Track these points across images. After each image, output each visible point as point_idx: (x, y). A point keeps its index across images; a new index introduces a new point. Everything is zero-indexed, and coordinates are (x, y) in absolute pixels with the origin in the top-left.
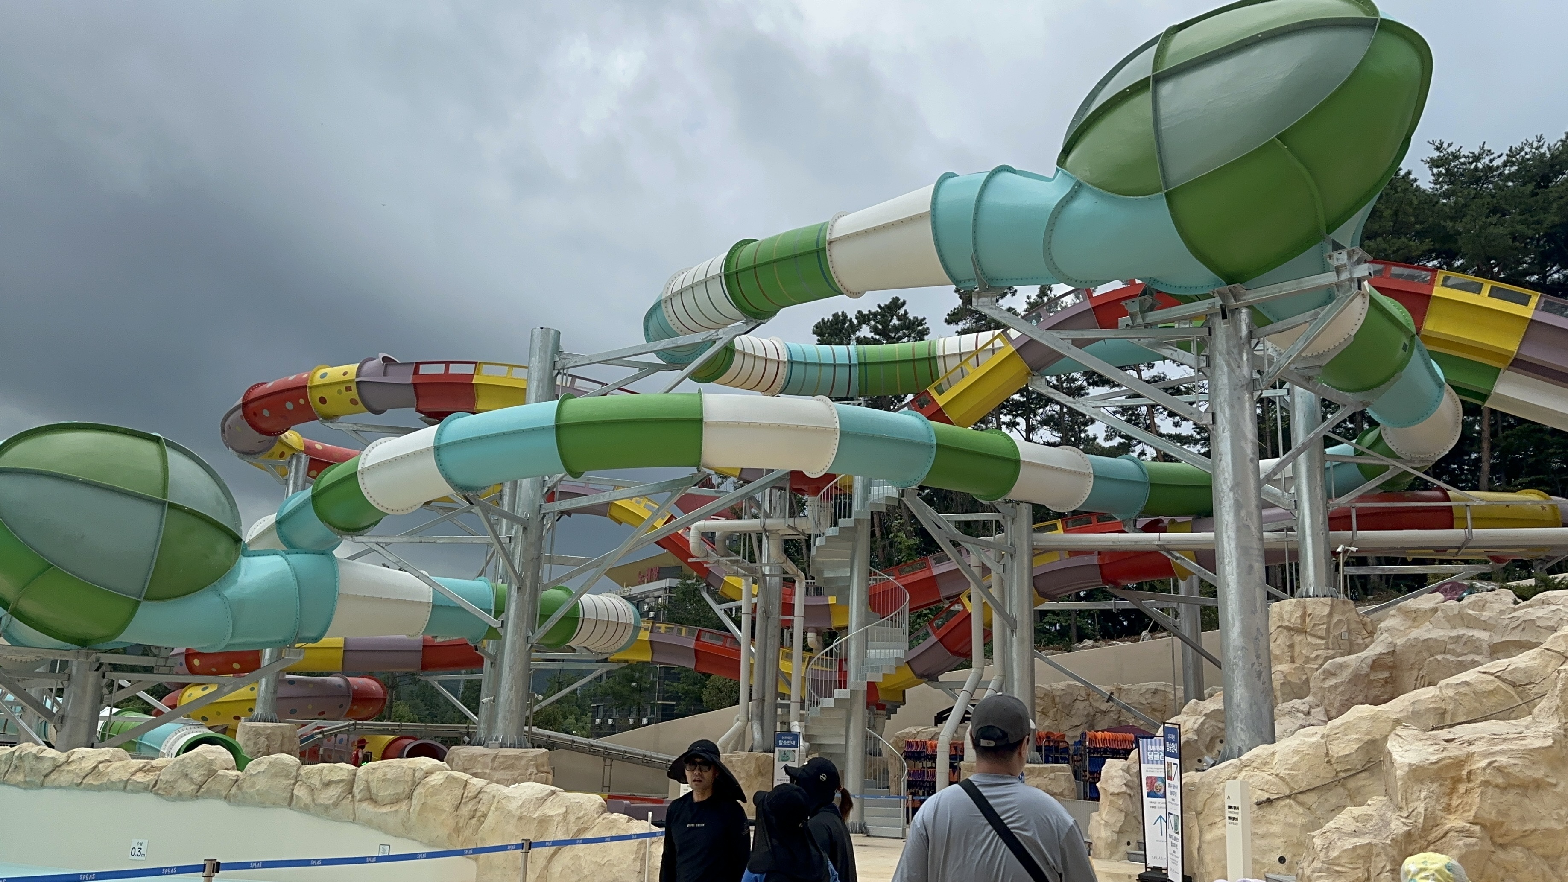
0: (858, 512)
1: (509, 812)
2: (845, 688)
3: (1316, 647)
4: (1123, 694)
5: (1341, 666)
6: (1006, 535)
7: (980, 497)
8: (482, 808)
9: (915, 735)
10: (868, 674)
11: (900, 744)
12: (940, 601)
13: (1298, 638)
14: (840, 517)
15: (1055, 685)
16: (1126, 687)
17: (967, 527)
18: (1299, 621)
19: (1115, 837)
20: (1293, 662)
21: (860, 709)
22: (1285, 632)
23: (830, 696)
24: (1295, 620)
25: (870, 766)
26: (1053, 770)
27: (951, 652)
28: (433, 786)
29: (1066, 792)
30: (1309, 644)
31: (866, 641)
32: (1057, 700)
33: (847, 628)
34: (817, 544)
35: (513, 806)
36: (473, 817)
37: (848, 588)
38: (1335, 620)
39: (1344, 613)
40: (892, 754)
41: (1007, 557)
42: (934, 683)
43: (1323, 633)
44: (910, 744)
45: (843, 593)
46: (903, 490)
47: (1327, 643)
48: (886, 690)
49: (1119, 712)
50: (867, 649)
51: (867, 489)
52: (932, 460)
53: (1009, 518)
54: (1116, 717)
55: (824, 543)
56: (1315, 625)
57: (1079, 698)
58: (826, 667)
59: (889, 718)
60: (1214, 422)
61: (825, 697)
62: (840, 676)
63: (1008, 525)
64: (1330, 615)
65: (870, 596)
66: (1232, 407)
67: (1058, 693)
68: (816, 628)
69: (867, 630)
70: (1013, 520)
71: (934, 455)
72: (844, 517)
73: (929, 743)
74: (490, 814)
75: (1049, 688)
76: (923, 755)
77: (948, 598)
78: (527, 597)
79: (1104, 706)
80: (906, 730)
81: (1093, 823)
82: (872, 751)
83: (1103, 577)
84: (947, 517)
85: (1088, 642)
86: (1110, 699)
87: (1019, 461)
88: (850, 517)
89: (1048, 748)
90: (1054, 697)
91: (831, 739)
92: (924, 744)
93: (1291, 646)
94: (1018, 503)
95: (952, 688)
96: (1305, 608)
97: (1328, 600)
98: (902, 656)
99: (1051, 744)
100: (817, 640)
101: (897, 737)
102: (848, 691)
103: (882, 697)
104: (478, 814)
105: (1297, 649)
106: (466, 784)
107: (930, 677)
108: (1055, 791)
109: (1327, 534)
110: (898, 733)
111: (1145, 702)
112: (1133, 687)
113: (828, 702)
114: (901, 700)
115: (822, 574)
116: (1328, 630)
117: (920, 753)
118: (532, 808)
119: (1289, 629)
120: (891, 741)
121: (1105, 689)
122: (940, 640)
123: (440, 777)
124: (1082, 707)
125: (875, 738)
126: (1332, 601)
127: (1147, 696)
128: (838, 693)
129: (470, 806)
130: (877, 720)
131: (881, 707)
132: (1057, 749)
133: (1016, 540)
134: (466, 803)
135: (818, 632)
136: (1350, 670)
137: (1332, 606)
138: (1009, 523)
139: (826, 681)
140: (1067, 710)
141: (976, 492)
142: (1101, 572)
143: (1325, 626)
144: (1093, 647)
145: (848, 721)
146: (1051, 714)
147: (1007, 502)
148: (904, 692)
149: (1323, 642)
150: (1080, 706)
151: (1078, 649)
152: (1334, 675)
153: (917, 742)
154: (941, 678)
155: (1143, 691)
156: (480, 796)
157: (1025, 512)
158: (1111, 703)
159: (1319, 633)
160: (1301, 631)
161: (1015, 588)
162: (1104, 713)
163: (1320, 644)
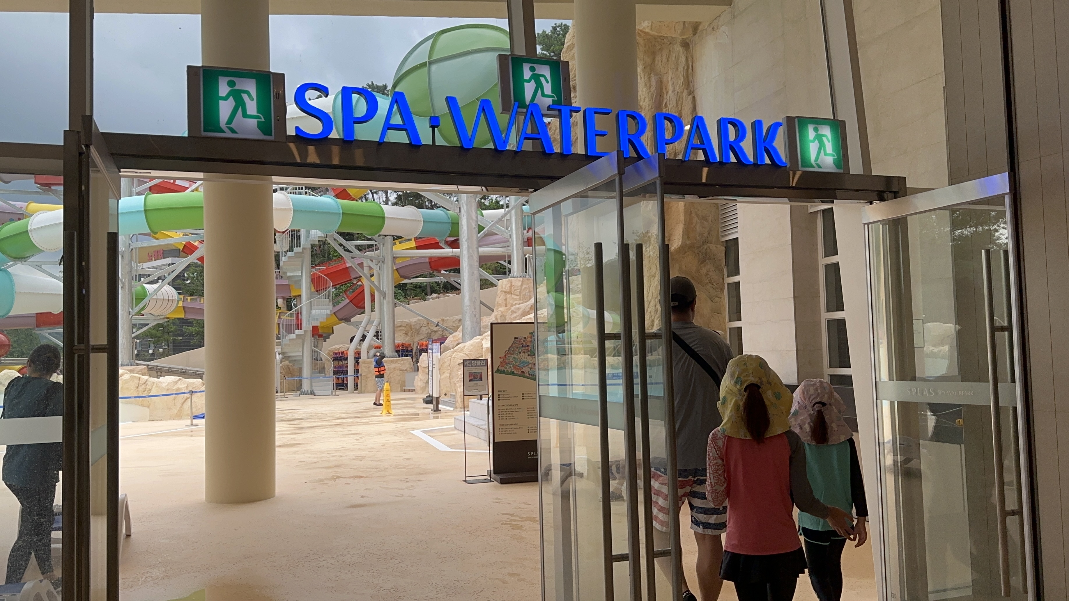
0: (304, 245)
1: (162, 388)
2: (301, 329)
3: (515, 300)
4: (444, 322)
5: (518, 309)
6: (380, 252)
7: (366, 234)
8: (148, 387)
9: (339, 349)
10: (313, 322)
11: (331, 354)
12: (351, 280)
13: (508, 296)
14: (294, 247)
15: (411, 320)
16: (446, 318)
17: (359, 248)
18: (509, 288)
19: (424, 385)
20: (506, 306)
21: (309, 339)
22: (504, 293)
23: (294, 334)
24: (507, 289)
25: (315, 366)
26: (402, 360)
27: (356, 307)
28: (125, 380)
29: (408, 369)
30: (513, 298)
31: (311, 306)
32: (413, 327)
33: (300, 296)
34: (283, 260)
35: (164, 385)
36: (145, 391)
37: (301, 280)
38: (523, 288)
39: (528, 284)
40: (327, 359)
41: (381, 262)
42: (349, 323)
43: (518, 293)
44: (336, 353)
45: (298, 282)
46: (326, 235)
47: (520, 298)
48: (323, 327)
49: (443, 331)
50: (311, 310)
51: (308, 232)
52: (340, 221)
53: (381, 244)
54: (441, 334)
55: (287, 260)
56: (515, 290)
57: (423, 325)
58: (291, 317)
59: (325, 341)
60: (460, 211)
61: (291, 334)
62: (298, 321)
63: (381, 247)
64: (522, 285)
65: (312, 279)
66: (467, 205)
67: (413, 324)
68: (282, 297)
69: (311, 301)
70: (383, 244)
71: (341, 218)
72: (297, 247)
73: (345, 352)
74: (153, 389)
75: (409, 322)
76: (342, 358)
77: (355, 278)
78: (127, 291)
79: (435, 329)
80: (334, 347)
81: (416, 380)
82: (316, 358)
83: (431, 267)
84: (350, 243)
85: (434, 295)
86: (437, 325)
87: (385, 217)
88: (300, 246)
89: (403, 351)
90: (411, 325)
91: (295, 353)
92: (343, 353)
93: (506, 300)
94: (386, 236)
95: (357, 325)
96: (511, 283)
97: (521, 279)
98: (329, 313)
99: (404, 348)
100: (283, 303)
101: (329, 350)
102: (302, 330)
103: (321, 331)
104: (147, 390)
105: (508, 300)
106: (140, 378)
107: (347, 320)
108: (403, 369)
109: (523, 248)
110: (330, 349)
111: (455, 325)
112: (450, 319)
113: (293, 336)
114: (331, 332)
115: (287, 274)
116: (520, 292)
117: (340, 357)
118: (172, 385)
119: (505, 292)
120: (326, 353)
121: (436, 321)
122: (351, 301)
123: (128, 376)
124: (425, 330)
125: (317, 351)
126: (523, 279)
127: (456, 322)
128: (297, 332)
129: (143, 387)
130: (319, 342)
131: (320, 336)
132: (407, 351)
133: (385, 254)
134: (141, 386)
135: (284, 298)
136: (521, 310)
137: (523, 281)
138: (382, 246)
139: (291, 324)
140: (418, 332)
141: (364, 233)
142: (430, 266)
143: (519, 290)
144: (436, 298)
145: (303, 345)
146: (409, 334)
147: (380, 236)
148: (333, 328)
149: (518, 297)
150: (424, 330)
151: (429, 299)
152: (515, 312)
153: (339, 352)
154: (352, 320)
155: (454, 320)
156: (147, 383)
157: (389, 239)
158: (438, 327)
159: (517, 294)
160: (510, 293)
161: (385, 278)
162: (435, 332)
163: (516, 298)
